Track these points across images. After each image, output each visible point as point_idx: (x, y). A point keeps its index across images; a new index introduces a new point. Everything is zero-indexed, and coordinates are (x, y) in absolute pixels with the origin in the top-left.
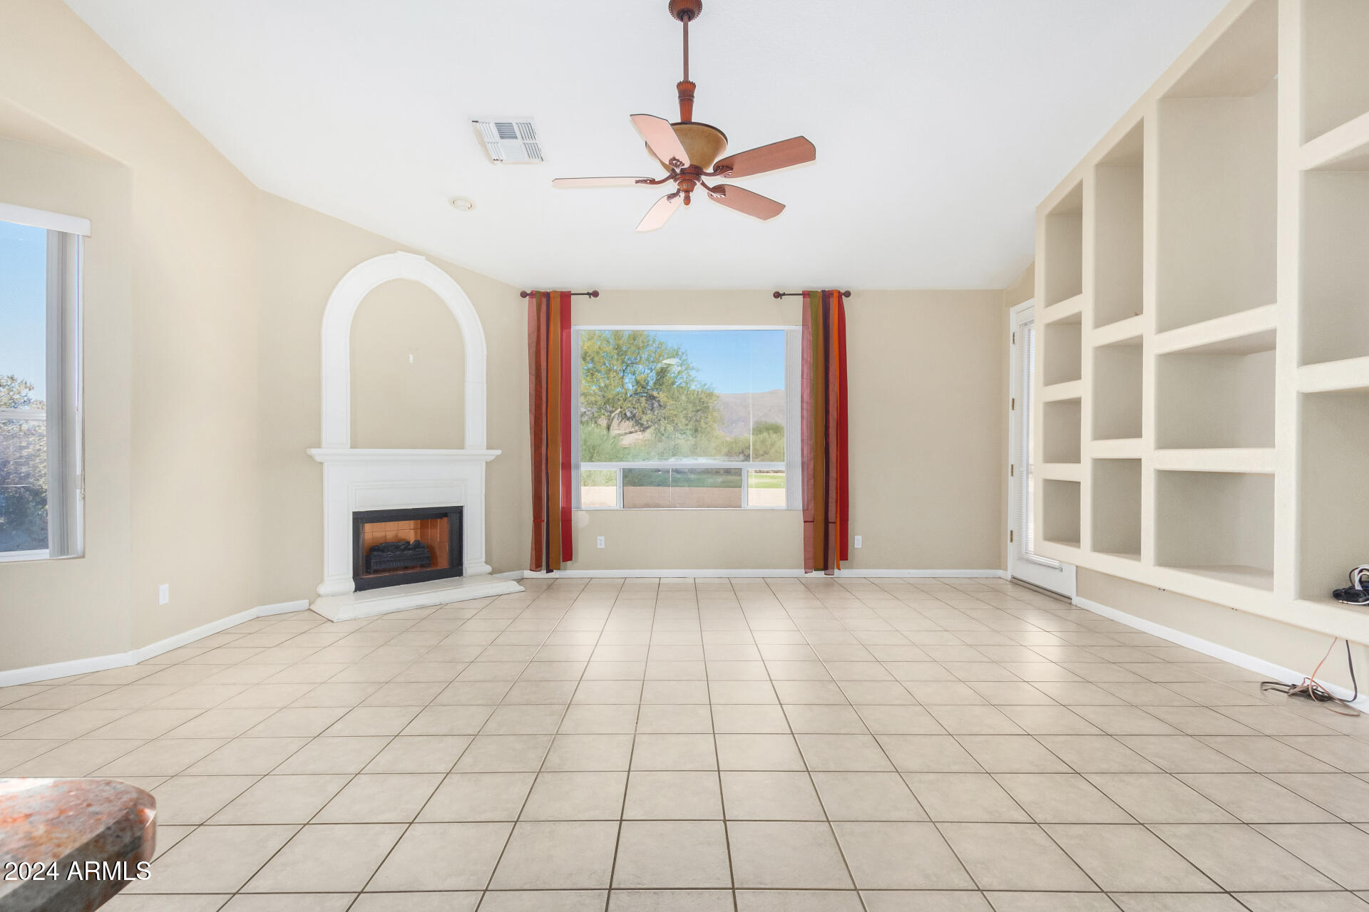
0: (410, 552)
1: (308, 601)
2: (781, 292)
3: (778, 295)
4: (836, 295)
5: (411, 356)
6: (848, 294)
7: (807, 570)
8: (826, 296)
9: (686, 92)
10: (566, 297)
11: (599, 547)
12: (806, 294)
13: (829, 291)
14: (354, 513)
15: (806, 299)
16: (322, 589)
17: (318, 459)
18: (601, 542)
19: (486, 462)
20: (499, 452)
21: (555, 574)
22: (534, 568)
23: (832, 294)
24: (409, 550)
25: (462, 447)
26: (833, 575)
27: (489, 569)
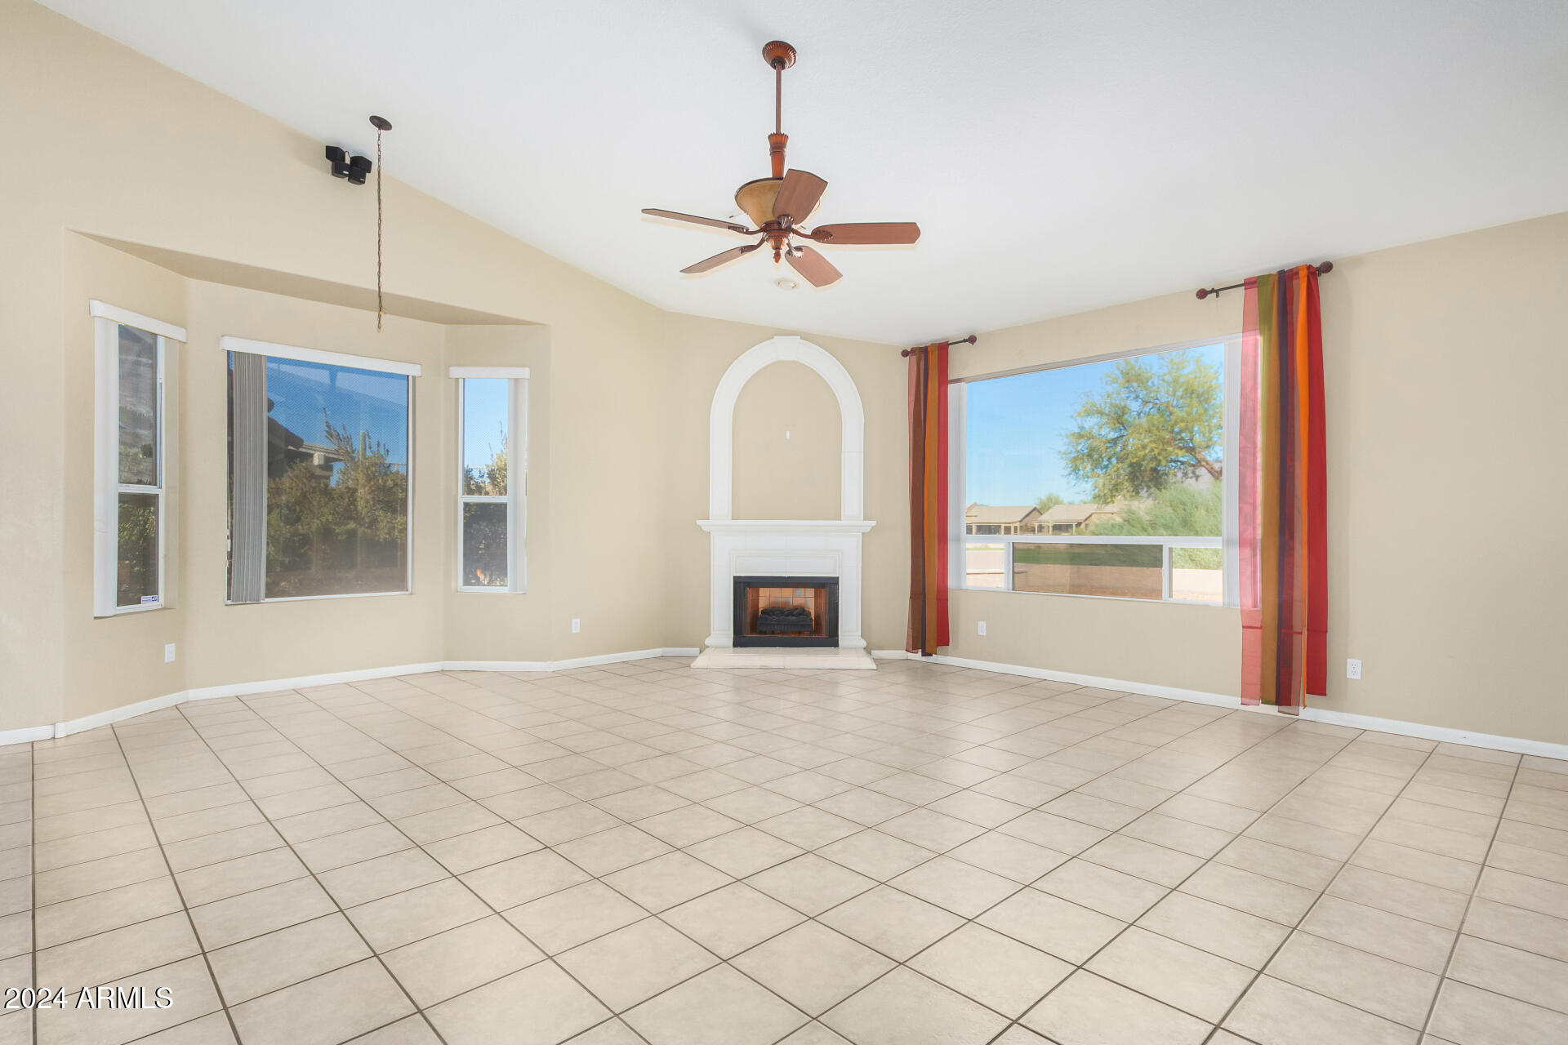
0: (794, 618)
1: (698, 649)
2: (1208, 289)
3: (1202, 294)
4: (1303, 274)
5: (788, 433)
6: (1327, 267)
7: (1246, 700)
8: (1285, 279)
9: (778, 144)
10: (943, 348)
11: (980, 633)
12: (1249, 284)
13: (1291, 270)
14: (735, 577)
15: (1248, 291)
16: (708, 642)
17: (705, 529)
18: (982, 628)
19: (863, 534)
20: (873, 523)
21: (934, 658)
22: (911, 649)
23: (1297, 273)
24: (793, 616)
25: (839, 519)
26: (1298, 715)
27: (864, 643)
